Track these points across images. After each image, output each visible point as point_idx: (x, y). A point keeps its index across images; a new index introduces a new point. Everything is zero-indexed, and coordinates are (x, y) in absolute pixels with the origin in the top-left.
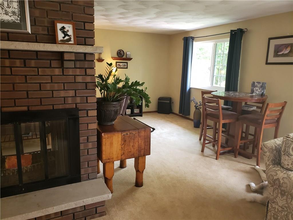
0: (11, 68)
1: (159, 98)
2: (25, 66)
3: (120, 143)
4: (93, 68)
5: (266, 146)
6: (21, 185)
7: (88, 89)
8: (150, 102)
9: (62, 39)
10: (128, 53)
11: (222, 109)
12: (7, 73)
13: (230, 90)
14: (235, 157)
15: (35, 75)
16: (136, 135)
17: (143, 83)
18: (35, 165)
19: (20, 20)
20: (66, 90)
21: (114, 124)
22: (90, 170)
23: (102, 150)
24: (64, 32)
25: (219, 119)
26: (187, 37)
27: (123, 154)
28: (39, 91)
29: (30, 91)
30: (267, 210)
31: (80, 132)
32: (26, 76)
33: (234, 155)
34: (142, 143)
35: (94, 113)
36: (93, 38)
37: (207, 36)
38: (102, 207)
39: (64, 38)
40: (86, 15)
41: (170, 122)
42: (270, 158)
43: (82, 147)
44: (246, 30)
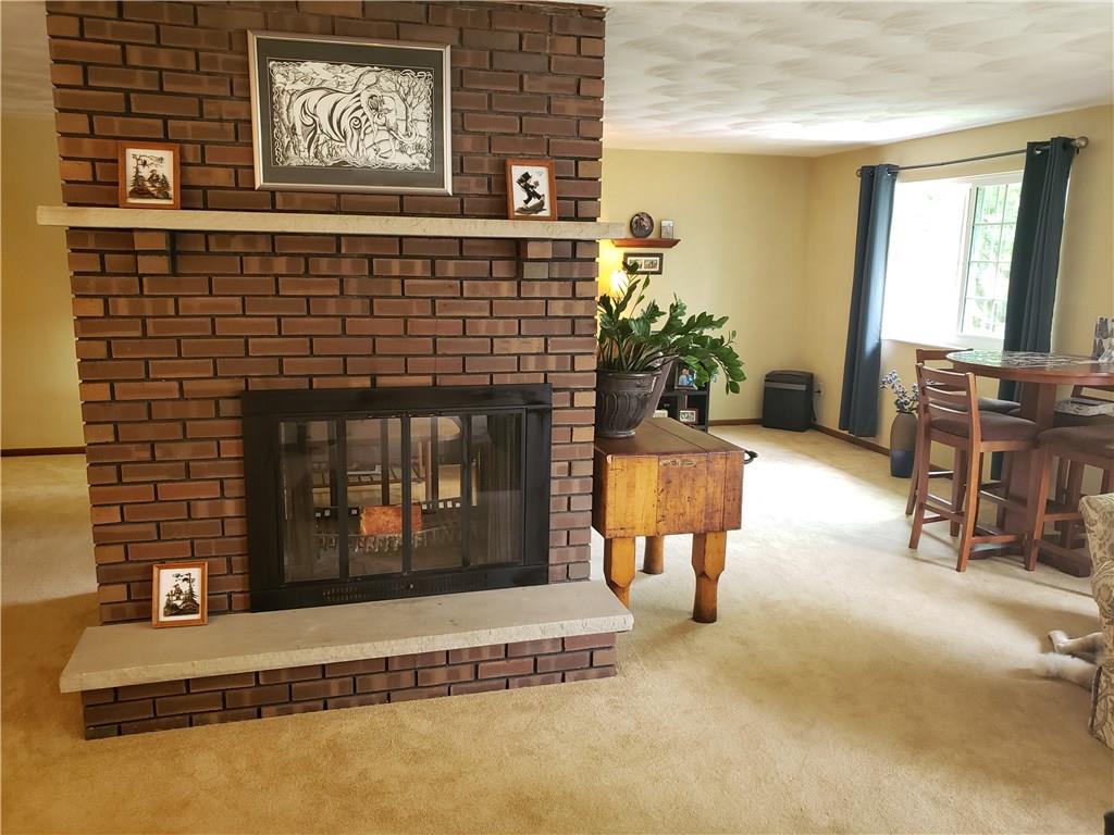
0: (402, 279)
1: (767, 376)
2: (433, 276)
3: (655, 485)
4: (593, 279)
5: (1094, 505)
6: (405, 574)
7: (578, 336)
8: (742, 377)
9: (522, 205)
10: (664, 223)
11: (980, 410)
12: (394, 294)
13: (1022, 347)
14: (1027, 569)
15: (454, 298)
16: (701, 467)
17: (723, 320)
18: (434, 530)
19: (431, 164)
20: (524, 336)
21: (633, 437)
22: (572, 554)
23: (605, 501)
24: (527, 188)
25: (967, 437)
26: (873, 167)
27: (660, 518)
28: (460, 337)
29: (440, 337)
30: (1096, 698)
31: (553, 447)
32: (433, 300)
33: (1024, 563)
34: (718, 492)
35: (589, 399)
36: (596, 199)
37: (943, 164)
38: (606, 651)
39: (526, 202)
40: (583, 142)
41: (805, 457)
42: (1108, 540)
43: (555, 488)
44: (1083, 143)
